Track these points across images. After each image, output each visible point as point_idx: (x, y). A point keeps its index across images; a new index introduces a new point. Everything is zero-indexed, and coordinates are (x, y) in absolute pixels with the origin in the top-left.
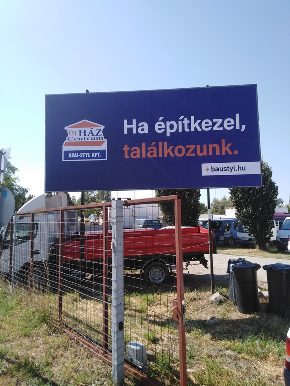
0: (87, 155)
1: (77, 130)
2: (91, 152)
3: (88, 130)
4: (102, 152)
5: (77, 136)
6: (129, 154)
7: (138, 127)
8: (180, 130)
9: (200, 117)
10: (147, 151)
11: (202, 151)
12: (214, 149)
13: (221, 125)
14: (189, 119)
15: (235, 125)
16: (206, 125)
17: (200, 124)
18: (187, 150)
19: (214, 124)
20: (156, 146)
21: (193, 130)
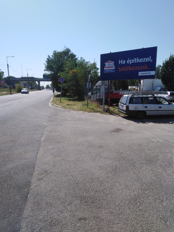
0: (110, 70)
1: (108, 64)
2: (111, 70)
3: (110, 63)
4: (113, 70)
5: (108, 65)
6: (120, 70)
7: (123, 62)
8: (134, 62)
9: (139, 58)
10: (124, 69)
11: (139, 68)
12: (143, 67)
13: (145, 60)
14: (137, 59)
15: (149, 60)
16: (141, 60)
17: (139, 60)
18: (135, 68)
19: (143, 60)
20: (127, 67)
21: (137, 62)
